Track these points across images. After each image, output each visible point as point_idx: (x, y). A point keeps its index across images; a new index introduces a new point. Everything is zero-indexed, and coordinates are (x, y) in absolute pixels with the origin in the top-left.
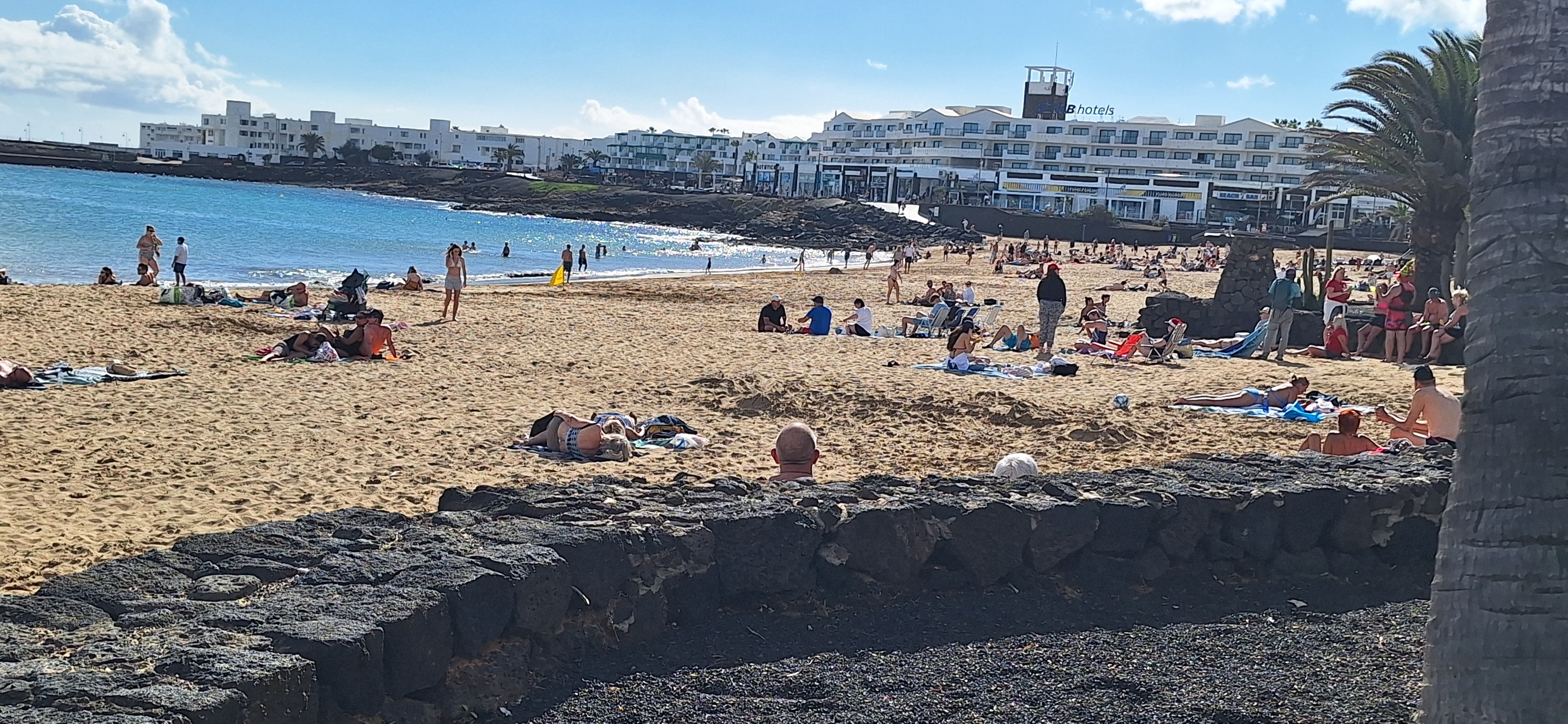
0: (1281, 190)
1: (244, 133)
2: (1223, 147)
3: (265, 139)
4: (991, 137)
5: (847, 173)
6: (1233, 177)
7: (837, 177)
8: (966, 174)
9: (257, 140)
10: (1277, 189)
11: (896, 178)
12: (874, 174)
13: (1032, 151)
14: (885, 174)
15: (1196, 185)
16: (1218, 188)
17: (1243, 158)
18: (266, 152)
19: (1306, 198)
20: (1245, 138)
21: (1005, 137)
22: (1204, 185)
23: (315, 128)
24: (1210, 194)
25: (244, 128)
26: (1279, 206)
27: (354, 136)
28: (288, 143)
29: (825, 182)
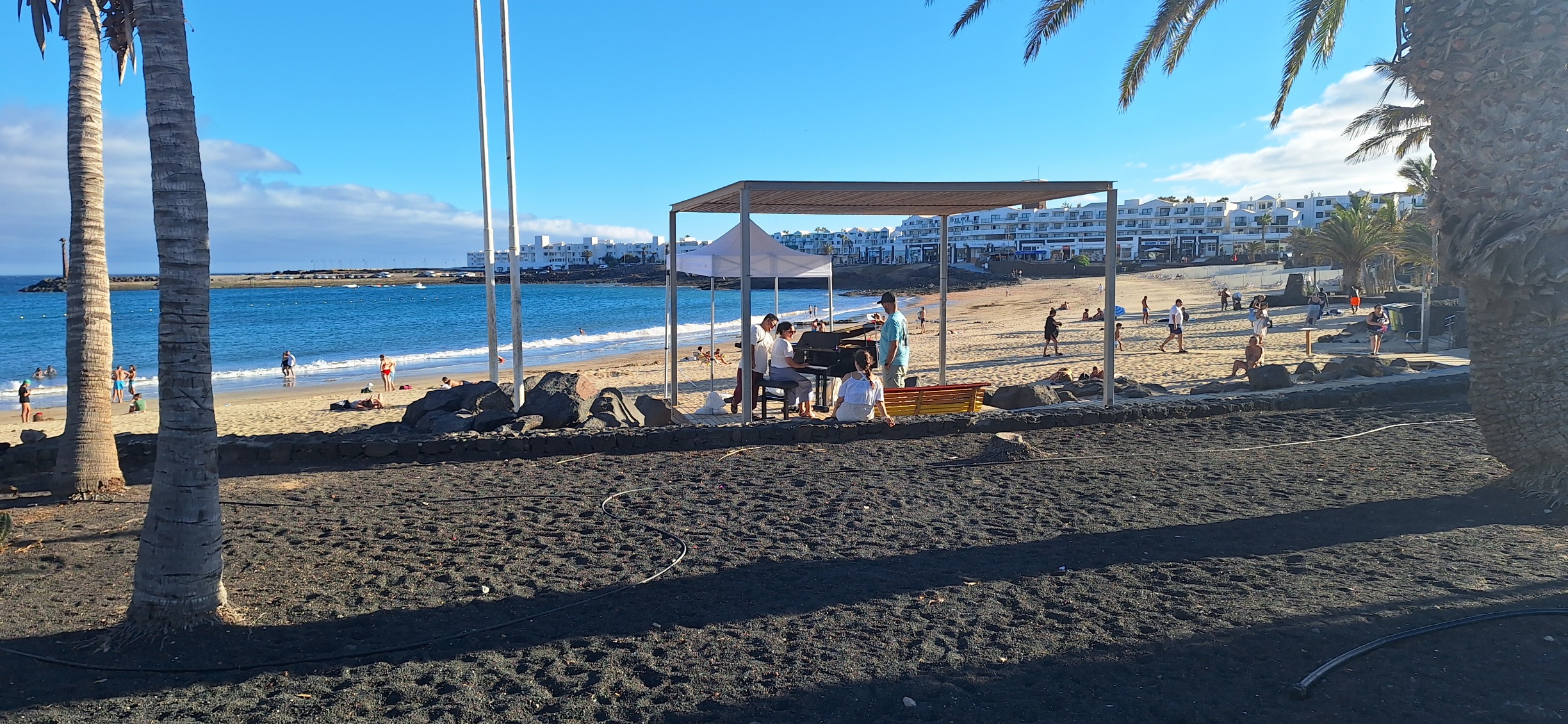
0: (1179, 238)
1: (546, 254)
2: (1142, 217)
3: (558, 256)
4: (1008, 222)
5: (925, 248)
6: (1149, 233)
7: (919, 251)
8: (997, 243)
9: (554, 257)
10: (1177, 237)
11: (956, 249)
13: (1032, 226)
15: (1131, 239)
16: (1144, 240)
17: (1155, 222)
18: (561, 263)
19: (1193, 241)
20: (1155, 210)
21: (1016, 221)
22: (1136, 238)
23: (587, 247)
24: (1140, 243)
25: (546, 251)
26: (1179, 247)
27: (610, 250)
28: (572, 257)
29: (911, 255)
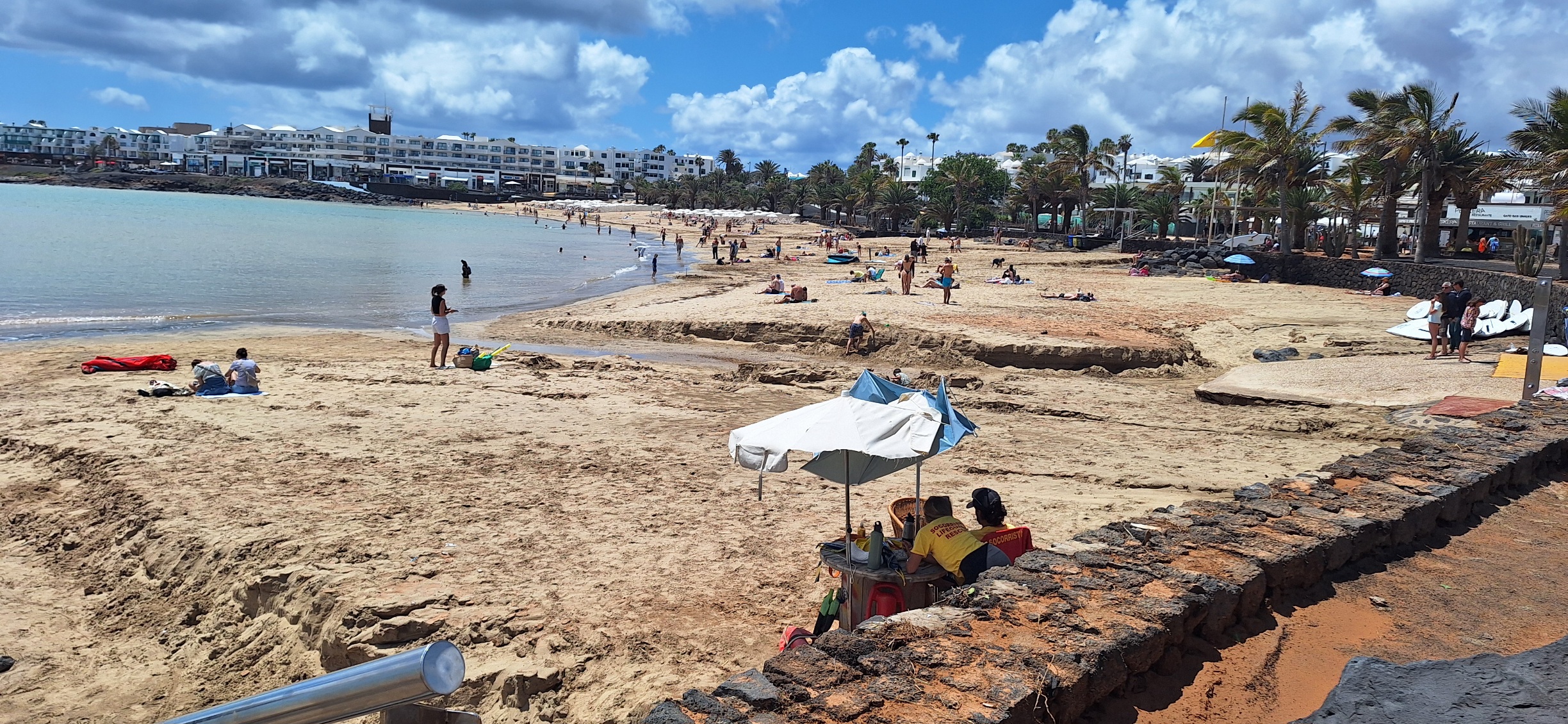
11: (313, 166)
12: (294, 163)
14: (305, 164)
